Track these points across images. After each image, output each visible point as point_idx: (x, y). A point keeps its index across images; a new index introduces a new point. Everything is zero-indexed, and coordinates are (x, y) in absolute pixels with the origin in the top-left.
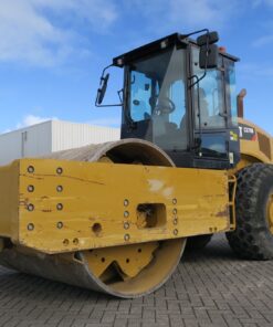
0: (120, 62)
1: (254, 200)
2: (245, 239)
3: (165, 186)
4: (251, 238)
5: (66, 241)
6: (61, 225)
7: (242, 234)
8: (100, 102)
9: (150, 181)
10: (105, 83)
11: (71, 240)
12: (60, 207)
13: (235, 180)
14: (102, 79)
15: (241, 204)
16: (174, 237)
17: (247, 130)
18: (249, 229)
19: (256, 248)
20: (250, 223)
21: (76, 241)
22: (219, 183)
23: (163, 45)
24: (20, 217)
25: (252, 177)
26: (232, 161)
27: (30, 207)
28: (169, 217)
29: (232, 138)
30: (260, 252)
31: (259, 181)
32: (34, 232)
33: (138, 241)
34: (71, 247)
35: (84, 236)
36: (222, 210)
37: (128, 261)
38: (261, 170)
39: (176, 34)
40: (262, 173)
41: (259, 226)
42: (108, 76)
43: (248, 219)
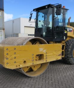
0: (35, 10)
1: (70, 50)
2: (67, 60)
3: (44, 50)
4: (68, 60)
5: (17, 66)
6: (15, 62)
7: (66, 58)
8: (30, 21)
9: (40, 49)
10: (31, 15)
11: (18, 66)
12: (15, 58)
13: (65, 44)
14: (31, 14)
15: (66, 51)
16: (46, 62)
17: (70, 29)
18: (68, 57)
19: (70, 62)
20: (68, 56)
21: (19, 66)
22: (59, 47)
23: (46, 7)
24: (5, 61)
25: (70, 43)
26: (65, 39)
27: (7, 59)
28: (45, 57)
29: (65, 32)
30: (71, 63)
31: (71, 44)
32: (8, 65)
33: (36, 64)
34: (18, 67)
35: (21, 64)
36: (60, 54)
37: (34, 67)
38: (73, 41)
39: (50, 4)
40: (73, 42)
41: (71, 56)
42: (32, 14)
43: (68, 55)
